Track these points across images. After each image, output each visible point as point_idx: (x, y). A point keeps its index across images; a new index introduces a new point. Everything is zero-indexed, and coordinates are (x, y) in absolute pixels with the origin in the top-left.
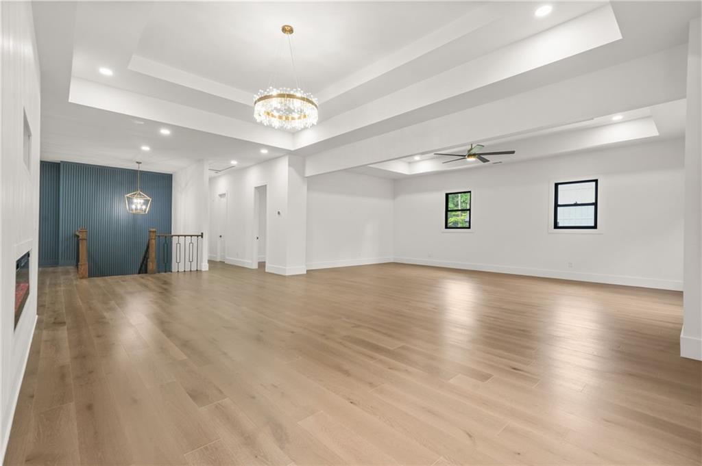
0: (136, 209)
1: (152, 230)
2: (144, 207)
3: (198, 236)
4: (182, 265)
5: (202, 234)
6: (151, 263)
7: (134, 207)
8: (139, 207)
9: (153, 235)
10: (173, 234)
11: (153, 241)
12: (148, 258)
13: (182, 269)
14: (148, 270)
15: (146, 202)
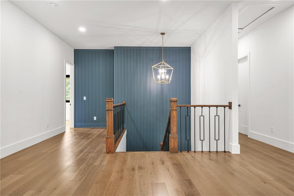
0: (161, 79)
1: (174, 99)
2: (167, 77)
3: (225, 107)
4: (206, 143)
5: (230, 103)
6: (172, 140)
7: (159, 77)
8: (163, 77)
9: (174, 105)
10: (192, 104)
11: (174, 114)
12: (169, 133)
13: (199, 149)
14: (170, 148)
15: (169, 72)
